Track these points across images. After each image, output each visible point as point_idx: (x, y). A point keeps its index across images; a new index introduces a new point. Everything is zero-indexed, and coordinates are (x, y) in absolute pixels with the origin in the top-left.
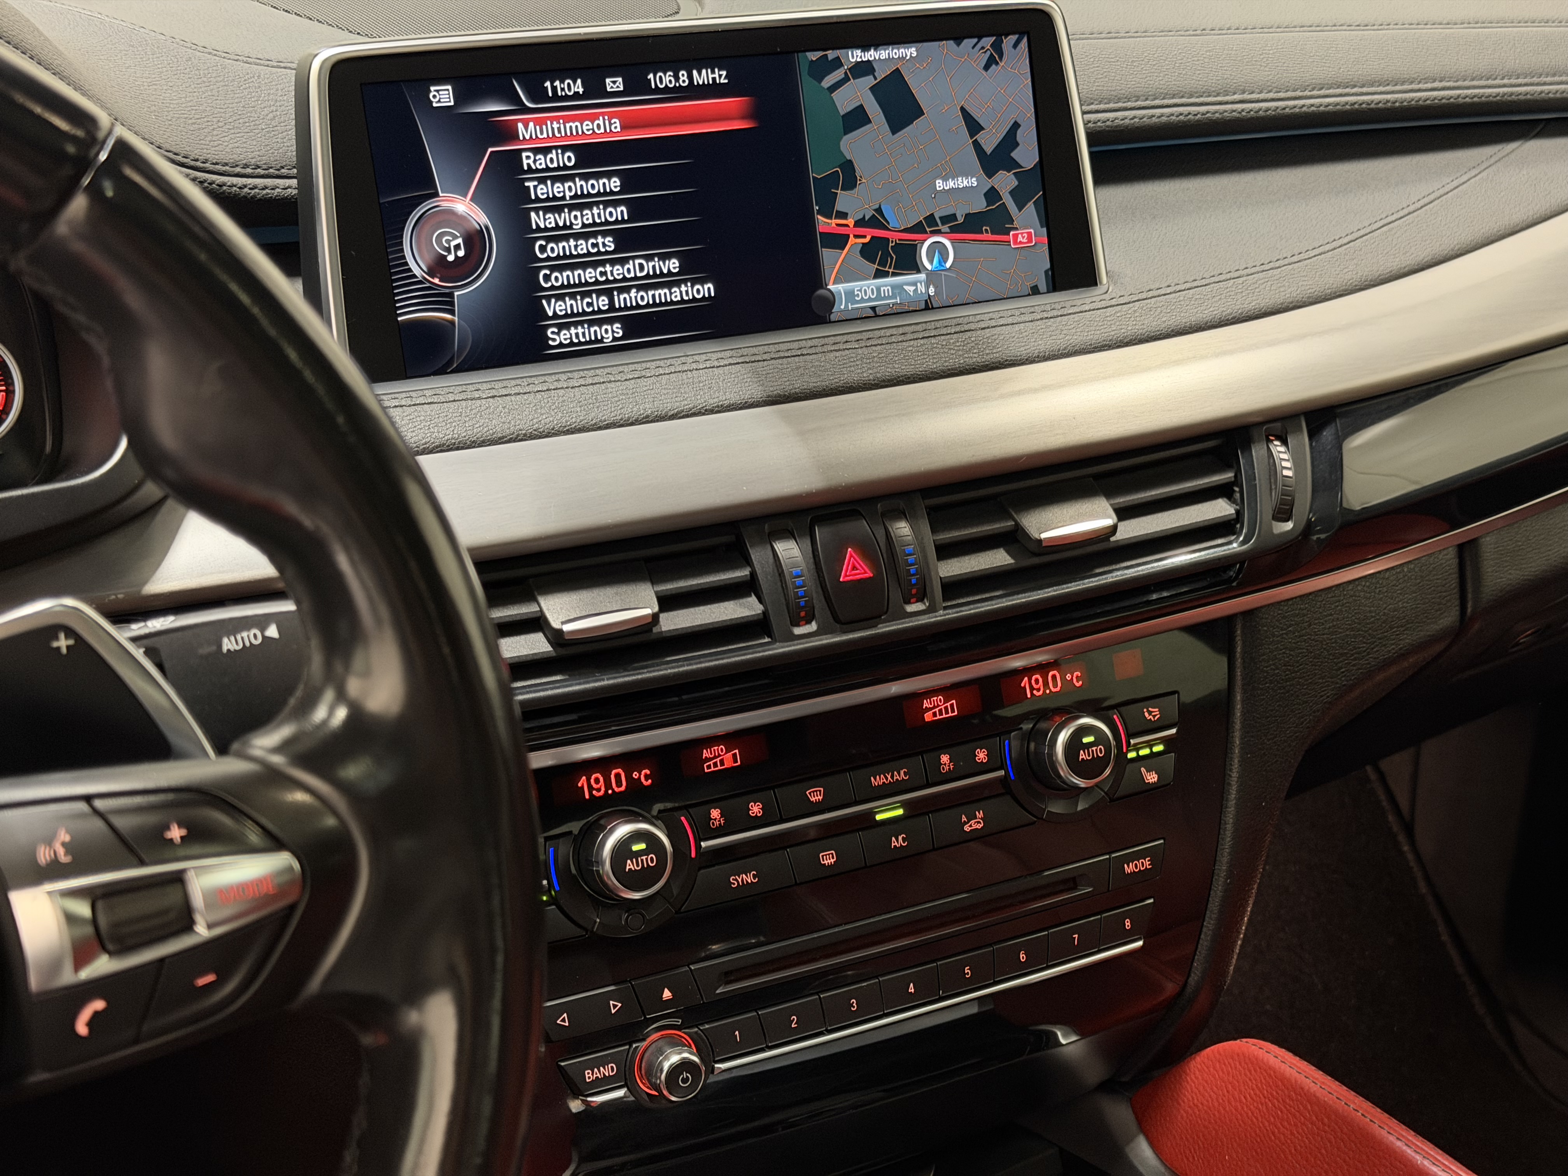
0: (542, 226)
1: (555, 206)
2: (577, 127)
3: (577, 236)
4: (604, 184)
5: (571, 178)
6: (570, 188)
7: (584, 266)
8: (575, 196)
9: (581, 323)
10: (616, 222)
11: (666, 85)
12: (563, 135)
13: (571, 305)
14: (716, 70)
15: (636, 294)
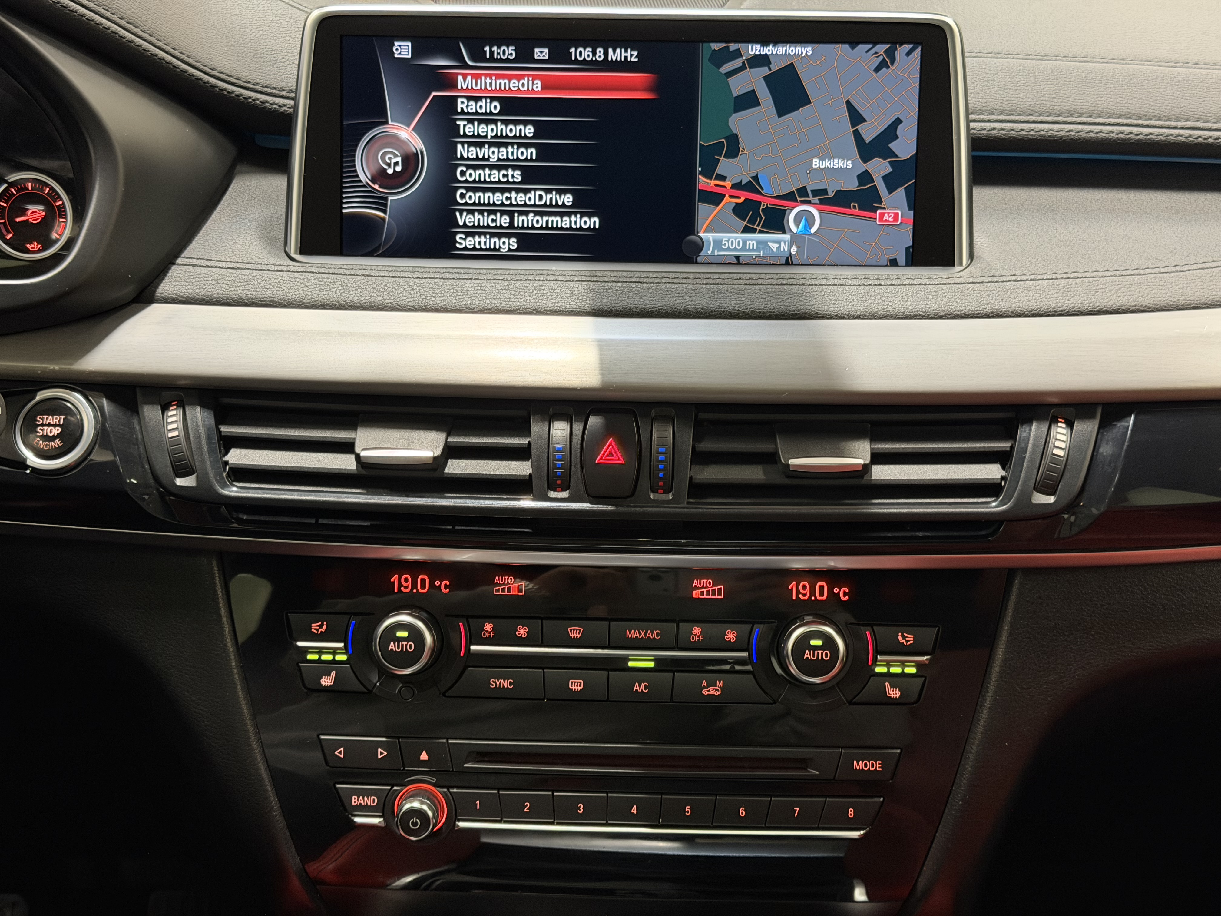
0: (465, 156)
1: (478, 142)
2: (505, 83)
3: (492, 167)
4: (520, 130)
5: (495, 122)
6: (492, 130)
7: (494, 191)
8: (496, 136)
9: (485, 234)
10: (526, 160)
11: (584, 58)
12: (493, 88)
13: (479, 220)
14: (629, 50)
15: (533, 218)
